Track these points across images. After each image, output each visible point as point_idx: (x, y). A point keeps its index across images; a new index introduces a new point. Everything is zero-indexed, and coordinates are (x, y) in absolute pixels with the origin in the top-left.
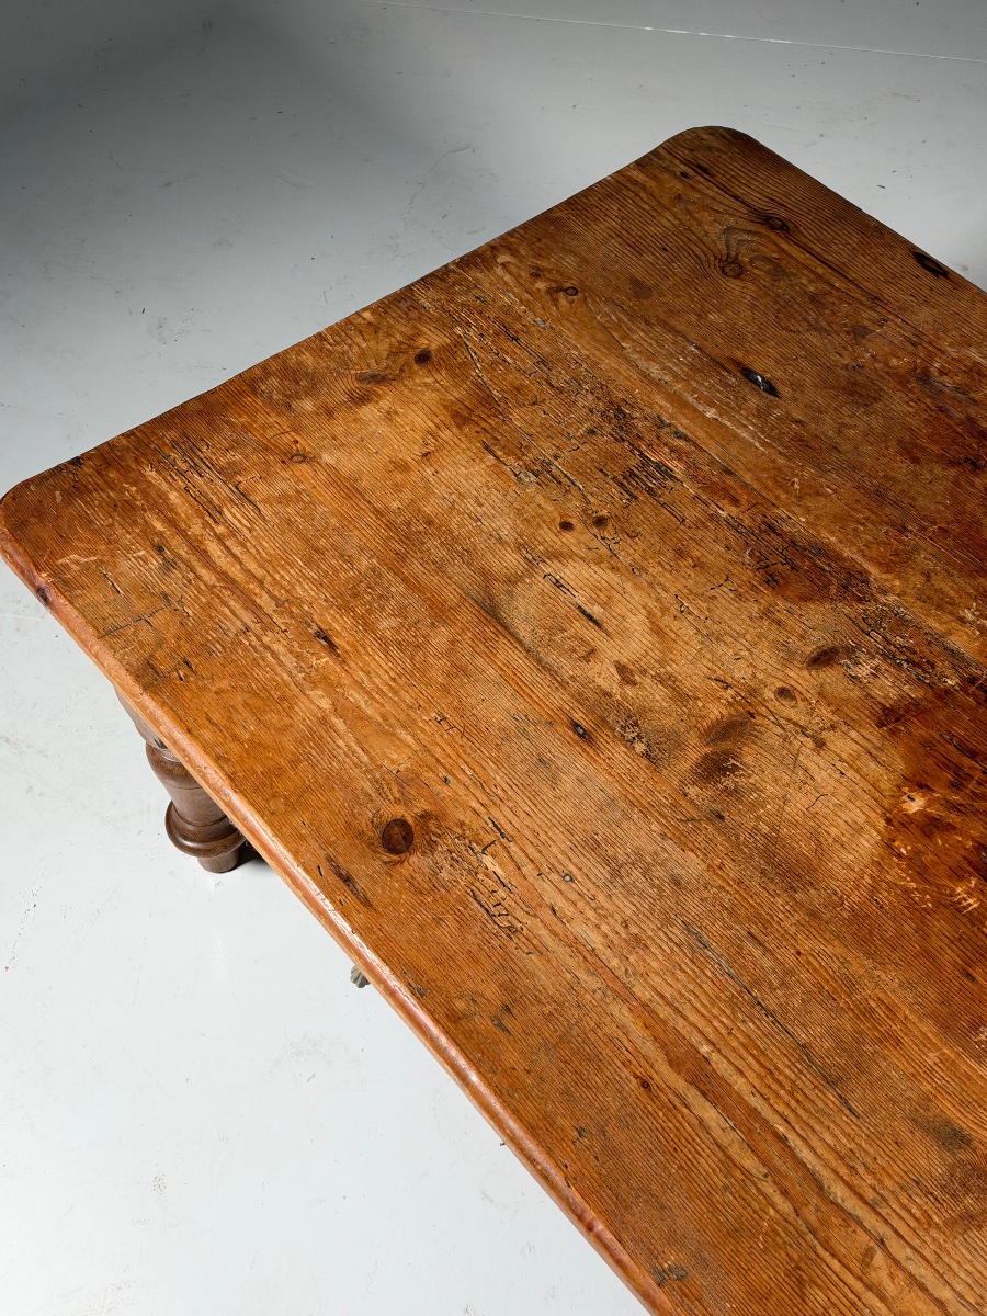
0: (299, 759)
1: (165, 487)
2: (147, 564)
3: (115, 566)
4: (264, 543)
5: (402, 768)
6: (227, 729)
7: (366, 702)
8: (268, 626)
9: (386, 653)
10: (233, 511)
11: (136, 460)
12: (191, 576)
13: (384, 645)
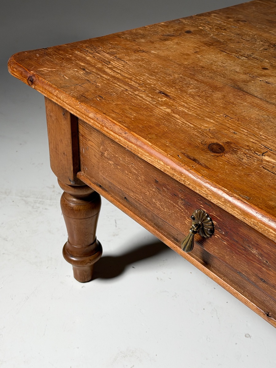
0: (159, 124)
1: (84, 56)
2: (78, 72)
3: (64, 72)
4: (130, 70)
5: (211, 129)
6: (123, 114)
7: (188, 111)
8: (136, 89)
9: (194, 98)
10: (115, 62)
11: (71, 50)
12: (99, 76)
13: (192, 96)
